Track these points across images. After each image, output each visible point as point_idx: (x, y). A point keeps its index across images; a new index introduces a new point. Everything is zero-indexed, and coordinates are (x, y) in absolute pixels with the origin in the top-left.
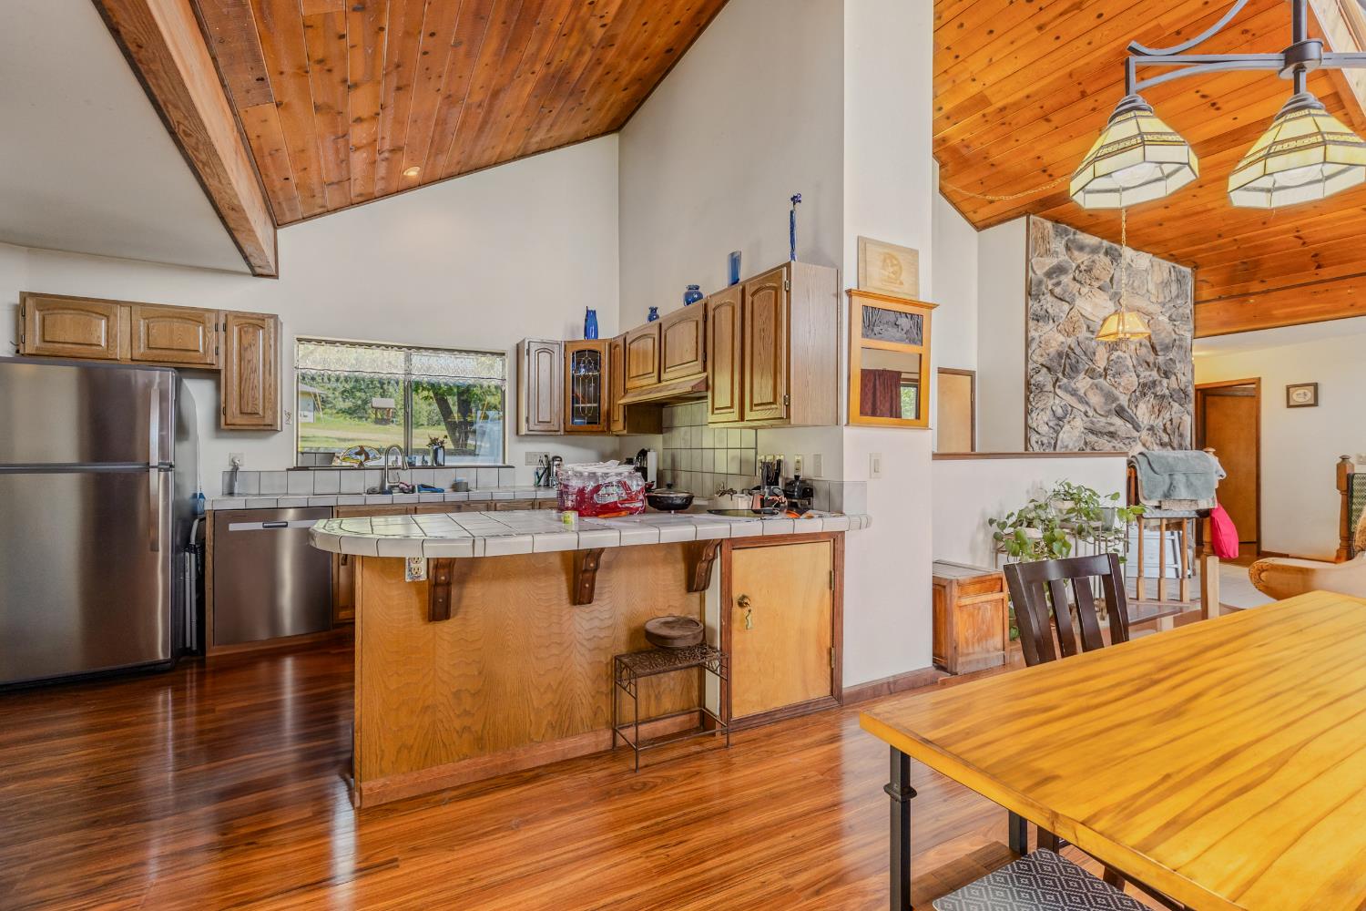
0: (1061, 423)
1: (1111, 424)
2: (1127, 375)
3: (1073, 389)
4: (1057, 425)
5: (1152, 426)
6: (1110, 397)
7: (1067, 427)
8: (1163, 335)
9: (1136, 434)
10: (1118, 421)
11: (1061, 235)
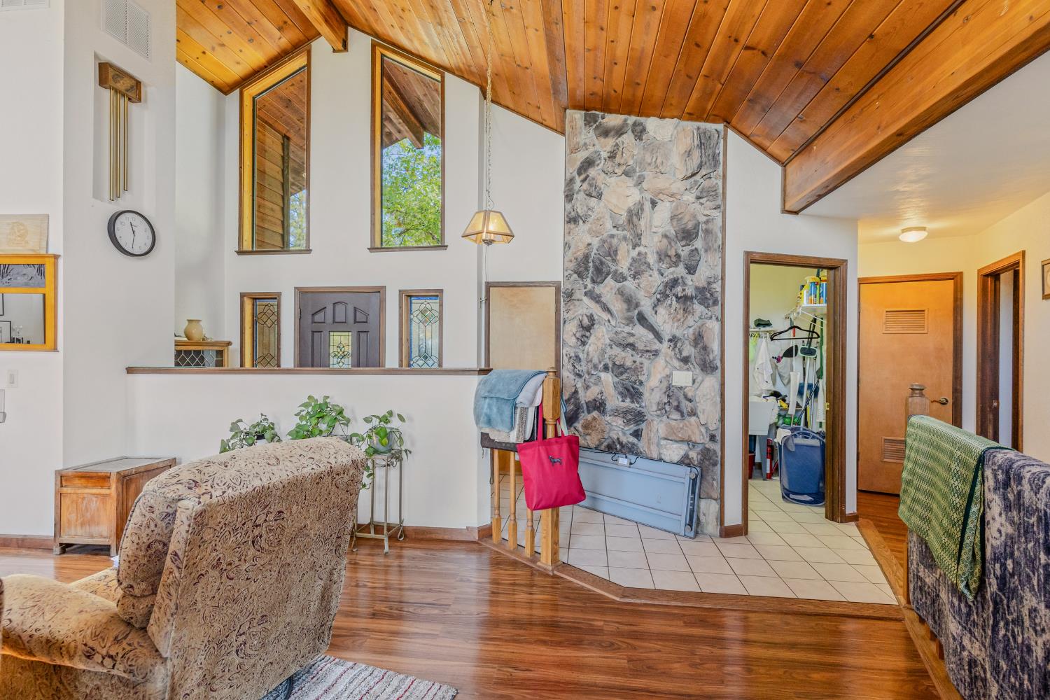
0: (588, 334)
1: (632, 335)
2: (646, 274)
3: (597, 295)
4: (582, 336)
5: (674, 337)
6: (630, 302)
7: (592, 339)
8: (685, 221)
9: (657, 346)
10: (639, 330)
11: (589, 123)
